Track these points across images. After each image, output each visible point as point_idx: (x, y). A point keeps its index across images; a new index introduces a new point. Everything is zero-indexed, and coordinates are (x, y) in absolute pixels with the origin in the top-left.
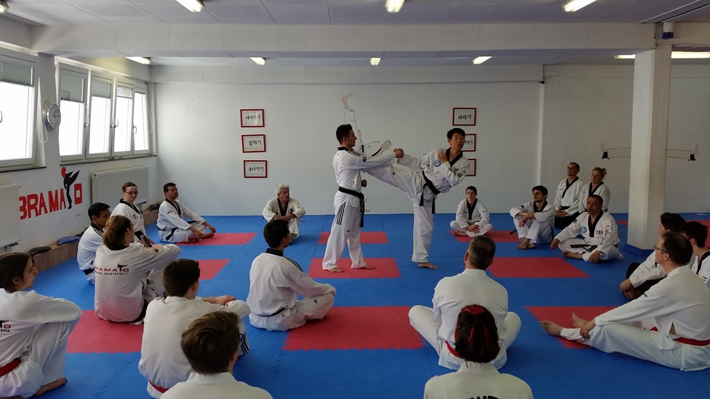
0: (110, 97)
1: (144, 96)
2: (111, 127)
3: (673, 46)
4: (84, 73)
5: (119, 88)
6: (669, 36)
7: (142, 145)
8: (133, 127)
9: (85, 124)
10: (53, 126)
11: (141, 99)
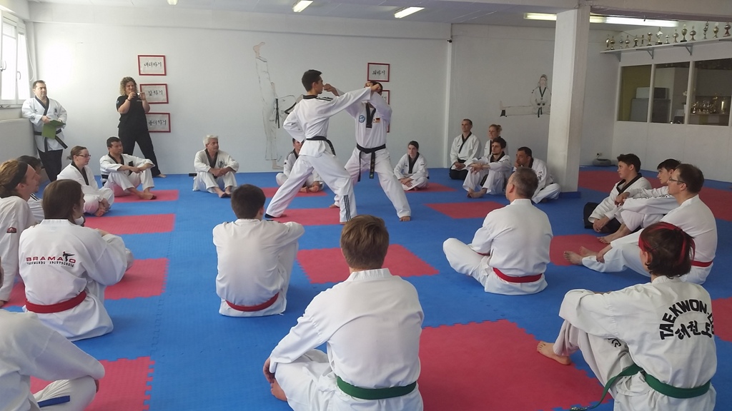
1: (24, 37)
3: (591, 7)
5: (4, 25)
8: (17, 72)
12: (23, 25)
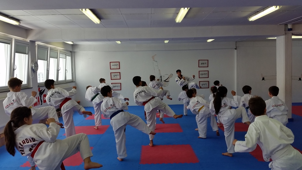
0: (57, 58)
1: (70, 57)
2: (57, 70)
3: (292, 34)
4: (47, 48)
5: (60, 54)
6: (290, 30)
7: (69, 78)
8: (66, 70)
9: (47, 69)
10: (35, 70)
11: (69, 58)
12: (70, 53)
